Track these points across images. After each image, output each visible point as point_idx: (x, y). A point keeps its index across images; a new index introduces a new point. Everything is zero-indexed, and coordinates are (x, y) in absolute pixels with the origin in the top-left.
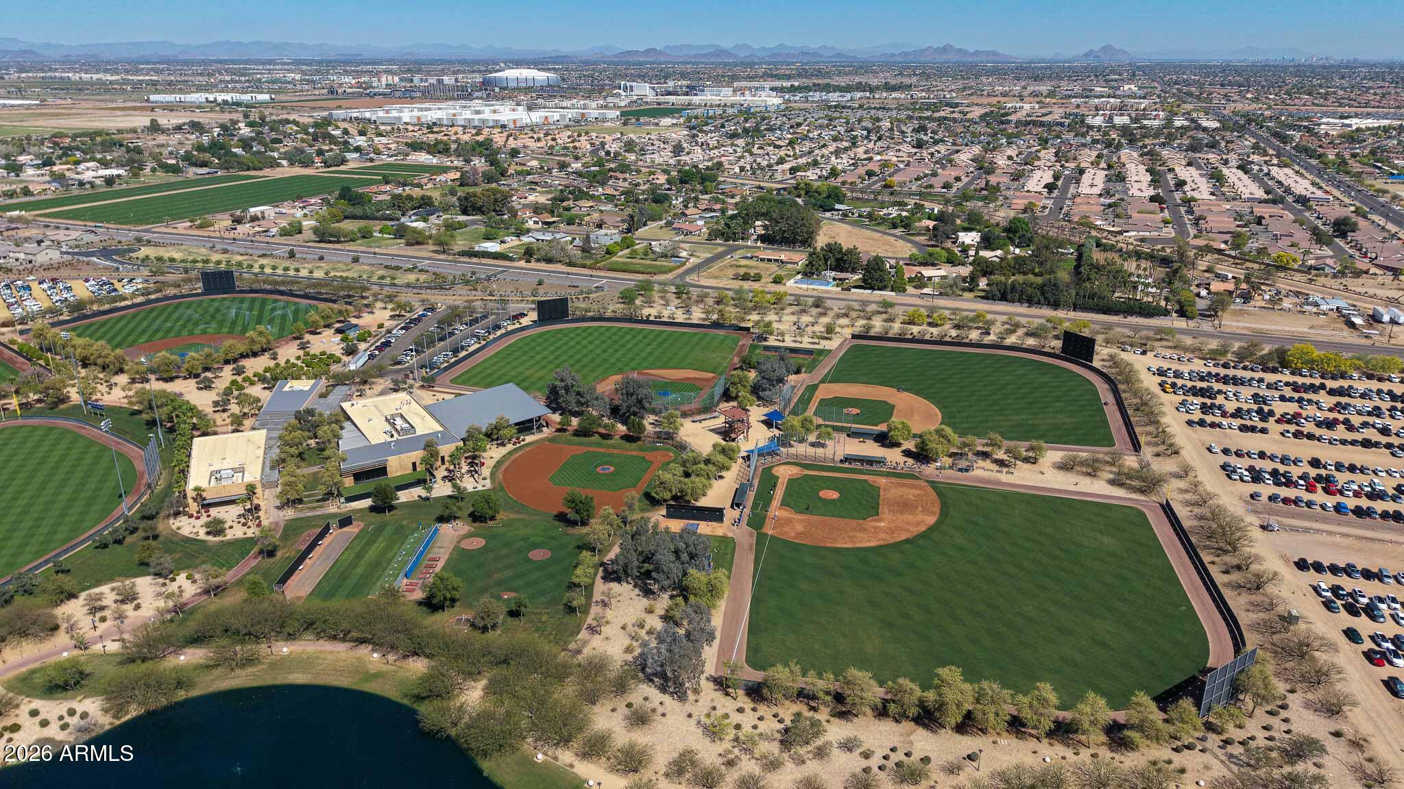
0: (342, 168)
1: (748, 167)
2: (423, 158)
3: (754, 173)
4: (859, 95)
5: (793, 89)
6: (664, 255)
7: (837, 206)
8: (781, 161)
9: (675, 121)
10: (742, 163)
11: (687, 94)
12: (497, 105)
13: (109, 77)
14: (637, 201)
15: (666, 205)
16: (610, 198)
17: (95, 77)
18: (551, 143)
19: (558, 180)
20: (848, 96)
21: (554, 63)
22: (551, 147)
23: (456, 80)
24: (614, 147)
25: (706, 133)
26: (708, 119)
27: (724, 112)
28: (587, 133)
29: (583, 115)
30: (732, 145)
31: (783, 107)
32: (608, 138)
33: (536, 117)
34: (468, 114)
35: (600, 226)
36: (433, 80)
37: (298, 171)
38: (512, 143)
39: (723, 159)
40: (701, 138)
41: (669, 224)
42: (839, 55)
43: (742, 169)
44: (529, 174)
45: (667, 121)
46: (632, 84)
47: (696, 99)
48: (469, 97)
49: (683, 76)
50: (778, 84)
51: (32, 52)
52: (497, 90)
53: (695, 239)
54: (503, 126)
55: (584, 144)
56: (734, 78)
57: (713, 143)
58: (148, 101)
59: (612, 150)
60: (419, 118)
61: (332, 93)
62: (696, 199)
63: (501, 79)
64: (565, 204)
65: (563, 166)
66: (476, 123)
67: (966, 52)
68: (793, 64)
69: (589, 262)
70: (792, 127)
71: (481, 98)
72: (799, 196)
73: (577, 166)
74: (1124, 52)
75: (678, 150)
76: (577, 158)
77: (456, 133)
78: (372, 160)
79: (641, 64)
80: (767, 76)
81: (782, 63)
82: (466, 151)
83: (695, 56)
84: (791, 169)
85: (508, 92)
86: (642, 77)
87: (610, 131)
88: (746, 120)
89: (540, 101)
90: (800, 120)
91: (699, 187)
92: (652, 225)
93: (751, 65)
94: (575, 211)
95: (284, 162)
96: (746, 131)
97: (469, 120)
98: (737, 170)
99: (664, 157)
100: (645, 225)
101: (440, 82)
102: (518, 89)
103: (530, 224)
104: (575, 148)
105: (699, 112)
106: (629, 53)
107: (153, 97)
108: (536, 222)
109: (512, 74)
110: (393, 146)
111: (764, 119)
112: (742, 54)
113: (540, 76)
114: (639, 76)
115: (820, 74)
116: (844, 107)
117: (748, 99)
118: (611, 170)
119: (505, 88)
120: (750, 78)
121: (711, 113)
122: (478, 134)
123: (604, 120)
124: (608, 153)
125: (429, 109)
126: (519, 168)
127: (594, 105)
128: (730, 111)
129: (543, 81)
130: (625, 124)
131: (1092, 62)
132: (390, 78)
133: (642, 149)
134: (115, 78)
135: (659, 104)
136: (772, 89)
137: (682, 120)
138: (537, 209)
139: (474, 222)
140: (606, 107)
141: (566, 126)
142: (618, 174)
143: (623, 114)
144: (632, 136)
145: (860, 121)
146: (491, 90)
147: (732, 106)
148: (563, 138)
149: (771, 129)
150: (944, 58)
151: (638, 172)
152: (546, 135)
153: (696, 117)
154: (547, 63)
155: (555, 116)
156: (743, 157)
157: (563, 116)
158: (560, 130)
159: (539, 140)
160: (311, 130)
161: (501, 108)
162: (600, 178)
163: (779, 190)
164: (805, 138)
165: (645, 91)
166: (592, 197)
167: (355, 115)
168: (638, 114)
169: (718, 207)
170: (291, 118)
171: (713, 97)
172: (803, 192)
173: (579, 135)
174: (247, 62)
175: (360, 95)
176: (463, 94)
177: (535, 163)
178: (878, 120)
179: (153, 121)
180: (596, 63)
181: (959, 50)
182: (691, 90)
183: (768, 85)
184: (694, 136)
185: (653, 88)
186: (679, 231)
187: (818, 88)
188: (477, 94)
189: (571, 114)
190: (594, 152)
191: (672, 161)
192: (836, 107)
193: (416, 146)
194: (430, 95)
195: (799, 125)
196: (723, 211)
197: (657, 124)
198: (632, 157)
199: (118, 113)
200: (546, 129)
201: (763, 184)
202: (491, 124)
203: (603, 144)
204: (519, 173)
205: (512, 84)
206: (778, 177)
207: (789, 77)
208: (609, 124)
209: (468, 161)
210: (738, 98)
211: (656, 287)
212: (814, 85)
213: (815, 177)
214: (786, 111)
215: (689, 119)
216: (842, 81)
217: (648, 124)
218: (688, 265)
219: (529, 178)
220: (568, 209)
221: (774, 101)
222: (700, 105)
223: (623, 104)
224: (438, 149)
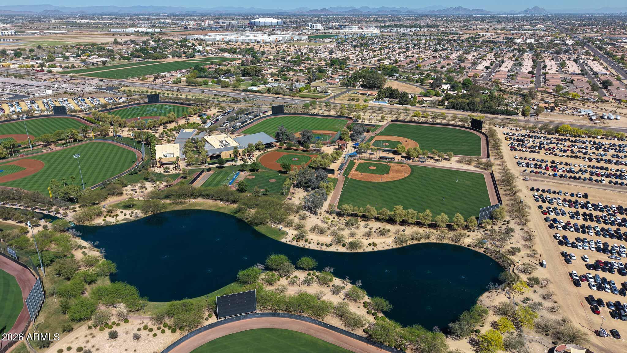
0: (193, 59)
1: (360, 59)
2: (226, 55)
3: (362, 62)
4: (414, 29)
5: (385, 27)
6: (322, 92)
7: (395, 74)
8: (375, 57)
9: (331, 40)
10: (358, 57)
11: (338, 29)
12: (256, 33)
13: (92, 21)
14: (313, 72)
15: (324, 73)
16: (302, 71)
17: (86, 21)
18: (278, 49)
19: (281, 63)
20: (409, 30)
21: (280, 15)
22: (278, 51)
23: (238, 23)
24: (304, 51)
25: (344, 45)
26: (346, 39)
27: (353, 36)
28: (293, 45)
29: (292, 37)
30: (355, 50)
31: (379, 34)
32: (302, 47)
33: (272, 38)
34: (243, 37)
35: (297, 81)
36: (228, 23)
37: (176, 60)
38: (262, 49)
39: (350, 56)
40: (342, 47)
41: (325, 81)
42: (409, 11)
43: (358, 60)
44: (269, 61)
45: (327, 40)
46: (314, 24)
47: (341, 31)
48: (244, 30)
49: (337, 21)
50: (379, 24)
51: (58, 11)
52: (255, 27)
53: (335, 86)
54: (258, 42)
55: (292, 50)
56: (360, 22)
57: (347, 49)
58: (110, 31)
59: (304, 52)
60: (223, 39)
61: (186, 28)
62: (337, 71)
63: (257, 22)
64: (283, 73)
65: (283, 58)
66: (247, 41)
67: (469, 10)
68: (387, 15)
69: (292, 94)
70: (382, 43)
71: (249, 31)
72: (380, 70)
73: (289, 58)
74: (544, 10)
75: (331, 52)
76: (289, 55)
77: (239, 45)
78: (205, 56)
79: (319, 15)
80: (374, 21)
81: (382, 15)
82: (243, 52)
83: (343, 12)
84: (378, 60)
85: (260, 29)
86: (319, 21)
87: (303, 44)
88: (362, 40)
89: (274, 32)
90: (386, 40)
91: (338, 67)
92: (318, 81)
93: (368, 16)
94: (288, 75)
95: (170, 56)
96: (361, 44)
97: (244, 40)
98: (355, 60)
99: (326, 55)
100: (315, 81)
101: (231, 23)
102: (264, 27)
103: (270, 80)
104: (288, 51)
105: (342, 36)
106: (314, 10)
107: (112, 30)
108: (272, 80)
109: (262, 20)
110: (213, 50)
111: (370, 39)
112: (365, 11)
113: (274, 21)
114: (317, 21)
115: (399, 20)
116: (406, 35)
117: (365, 31)
118: (303, 60)
119: (259, 26)
120: (367, 22)
121: (347, 37)
122: (248, 45)
123: (301, 40)
124: (302, 53)
125: (226, 35)
126: (265, 59)
127: (297, 33)
128: (356, 36)
130: (310, 41)
131: (528, 14)
132: (210, 22)
133: (316, 52)
134: (94, 22)
135: (325, 33)
136: (376, 27)
137: (334, 40)
138: (272, 75)
139: (247, 80)
140: (302, 34)
141: (285, 43)
142: (306, 62)
143: (309, 37)
144: (312, 46)
145: (412, 40)
146: (252, 27)
147: (357, 34)
148: (283, 47)
149: (372, 44)
150: (458, 12)
151: (314, 61)
152: (276, 46)
153: (341, 39)
154: (277, 15)
155: (280, 38)
156: (358, 55)
157: (284, 38)
158: (282, 44)
159: (273, 48)
160: (180, 44)
161: (257, 35)
162: (297, 63)
163: (372, 68)
164: (387, 47)
165: (319, 27)
166: (295, 70)
167: (196, 37)
168: (315, 37)
169: (345, 74)
170: (171, 38)
171: (349, 30)
172: (381, 69)
173: (290, 46)
174: (147, 15)
175: (198, 29)
176: (241, 29)
177: (271, 57)
178: (420, 40)
179: (116, 40)
180: (299, 15)
181: (465, 9)
182: (340, 27)
183: (374, 25)
184: (339, 46)
185: (323, 26)
186: (328, 83)
187: (396, 26)
188: (247, 29)
189: (287, 37)
190: (296, 53)
191: (328, 57)
192: (403, 34)
193: (223, 50)
194: (227, 29)
195: (385, 42)
196: (347, 76)
197: (323, 42)
198: (312, 55)
199: (99, 36)
200: (277, 44)
201: (365, 66)
202: (253, 41)
203: (300, 50)
204: (265, 61)
205: (262, 25)
206: (373, 63)
207: (384, 21)
208: (303, 41)
209: (244, 56)
210: (360, 31)
211: (318, 103)
212: (395, 25)
213: (388, 63)
214: (380, 36)
215: (337, 39)
216: (408, 23)
217: (319, 41)
218: (331, 96)
219: (269, 63)
220: (284, 75)
221: (376, 32)
222: (343, 34)
223: (309, 33)
224: (231, 51)
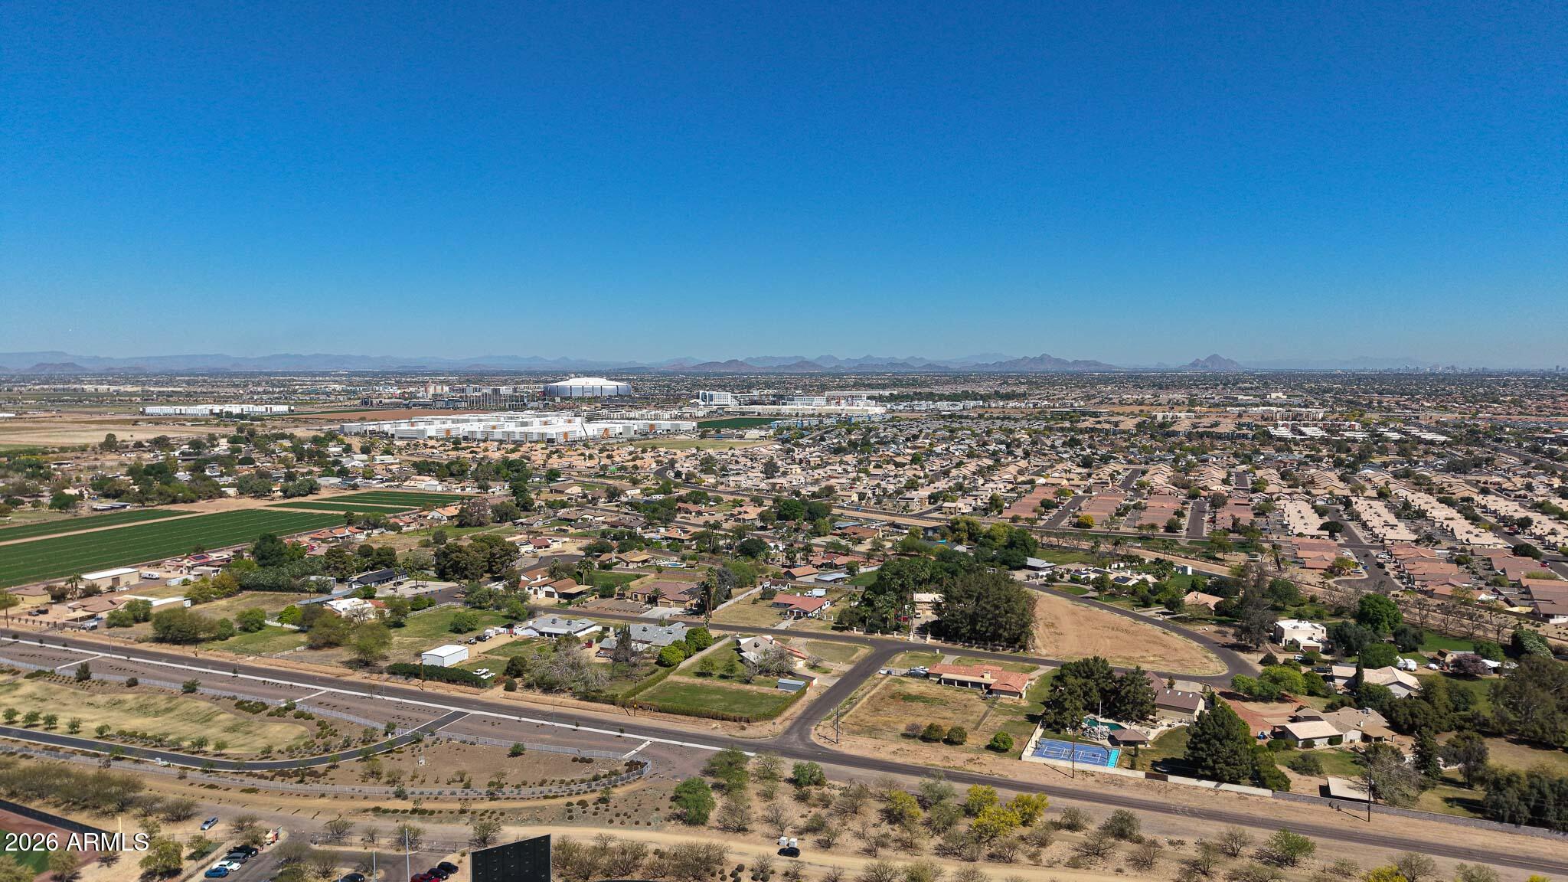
0: (310, 498)
1: (869, 494)
2: (428, 484)
3: (878, 502)
4: (972, 403)
5: (893, 399)
6: (764, 671)
8: (912, 485)
9: (763, 433)
11: (775, 403)
12: (551, 416)
13: (129, 389)
15: (761, 559)
16: (675, 545)
17: (113, 388)
18: (605, 461)
19: (601, 517)
20: (960, 405)
21: (629, 374)
22: (604, 467)
23: (515, 390)
24: (686, 467)
25: (803, 447)
26: (803, 432)
27: (821, 422)
28: (654, 448)
29: (652, 426)
30: (841, 462)
31: (889, 416)
32: (680, 454)
33: (593, 429)
34: (511, 427)
35: (652, 600)
36: (487, 390)
37: (250, 503)
38: (555, 463)
39: (833, 482)
40: (798, 454)
41: (766, 594)
42: (930, 365)
43: (861, 496)
44: (564, 505)
45: (753, 433)
46: (711, 393)
47: (785, 409)
48: (523, 407)
49: (770, 384)
50: (875, 393)
51: (73, 365)
52: (558, 399)
53: (814, 627)
54: (551, 441)
55: (649, 462)
56: (825, 387)
57: (815, 460)
58: (143, 413)
59: (684, 471)
60: (448, 431)
61: (365, 404)
63: (564, 388)
64: (605, 557)
65: (613, 494)
66: (518, 437)
67: (1065, 363)
68: (884, 373)
69: (621, 691)
70: (908, 440)
71: (536, 409)
73: (634, 493)
75: (770, 470)
76: (635, 482)
77: (486, 450)
78: (355, 487)
79: (722, 374)
80: (862, 385)
81: (872, 373)
82: (486, 473)
83: (779, 367)
84: (929, 497)
85: (568, 403)
86: (725, 387)
87: (683, 446)
88: (849, 432)
89: (605, 411)
90: (915, 431)
91: (805, 525)
92: (738, 597)
94: (619, 570)
95: (231, 491)
96: (853, 444)
97: (509, 434)
98: (855, 498)
99: (753, 479)
100: (728, 596)
101: (496, 391)
102: (582, 399)
103: (539, 598)
104: (636, 467)
105: (792, 422)
107: (149, 410)
108: (549, 595)
109: (579, 383)
110: (394, 468)
111: (870, 430)
113: (610, 386)
114: (721, 385)
116: (961, 417)
117: (845, 408)
118: (680, 499)
119: (567, 399)
121: (806, 423)
122: (513, 451)
123: (678, 432)
124: (678, 474)
125: (467, 421)
126: (552, 497)
127: (667, 415)
128: (828, 421)
129: (612, 390)
130: (703, 436)
132: (439, 388)
133: (723, 469)
134: (135, 389)
135: (742, 414)
136: (870, 398)
137: (771, 432)
138: (557, 569)
139: (448, 595)
140: (681, 418)
141: (631, 440)
142: (690, 506)
143: (700, 425)
144: (711, 451)
145: (988, 433)
146: (550, 400)
147: (829, 416)
148: (622, 455)
149: (883, 442)
150: (1042, 368)
151: (718, 501)
152: (601, 451)
153: (788, 429)
154: (622, 374)
155: (617, 428)
157: (627, 428)
158: (621, 445)
159: (591, 457)
160: (305, 447)
161: (554, 420)
162: (659, 513)
164: (930, 453)
165: (727, 400)
166: (649, 544)
167: (371, 428)
168: (718, 425)
170: (288, 431)
171: (805, 406)
173: (644, 451)
175: (396, 406)
176: (518, 404)
177: (576, 490)
179: (111, 437)
180: (675, 373)
181: (1058, 360)
182: (779, 399)
183: (864, 394)
184: (789, 451)
185: (736, 398)
186: (785, 610)
187: (921, 397)
188: (532, 404)
189: (636, 425)
190: (660, 474)
191: (763, 486)
192: (950, 416)
193: (423, 468)
194: (478, 406)
195: (916, 437)
196: (851, 568)
197: (741, 437)
198: (711, 480)
199: (94, 426)
200: (604, 444)
202: (535, 438)
203: (672, 463)
204: (551, 505)
205: (576, 394)
206: (915, 508)
207: (886, 386)
208: (683, 437)
209: (484, 488)
210: (834, 408)
212: (916, 394)
213: (971, 510)
214: (894, 421)
215: (780, 430)
216: (947, 390)
217: (731, 436)
218: (810, 696)
219: (562, 513)
220: (605, 566)
221: (876, 410)
222: (791, 416)
223: (701, 414)
224: (452, 471)
